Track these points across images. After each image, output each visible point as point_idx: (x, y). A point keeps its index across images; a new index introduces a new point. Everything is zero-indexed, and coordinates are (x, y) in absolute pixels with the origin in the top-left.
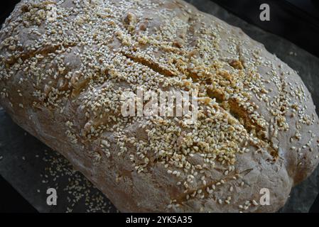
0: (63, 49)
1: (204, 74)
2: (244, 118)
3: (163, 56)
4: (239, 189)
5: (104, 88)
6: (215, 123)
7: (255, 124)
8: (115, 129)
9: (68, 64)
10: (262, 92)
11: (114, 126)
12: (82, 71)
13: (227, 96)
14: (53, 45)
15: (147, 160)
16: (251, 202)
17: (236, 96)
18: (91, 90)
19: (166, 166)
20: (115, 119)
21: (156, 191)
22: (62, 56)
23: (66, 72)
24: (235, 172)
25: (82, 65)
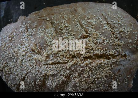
0: (26, 77)
2: (104, 56)
4: (120, 78)
5: (51, 80)
7: (110, 55)
9: (33, 80)
11: (65, 87)
12: (39, 79)
13: (92, 55)
14: (22, 77)
16: (127, 77)
17: (95, 52)
18: (47, 82)
19: (91, 89)
22: (29, 79)
23: (35, 83)
24: (115, 75)
25: (37, 78)
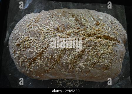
0: (45, 51)
1: (93, 33)
2: (109, 38)
3: (77, 35)
4: (117, 57)
5: (67, 54)
6: (104, 45)
7: (112, 38)
8: (78, 63)
9: (51, 54)
10: (108, 28)
11: (77, 63)
12: (57, 53)
13: (102, 35)
14: (41, 51)
15: (92, 66)
16: (121, 57)
17: (104, 34)
18: (63, 57)
19: (99, 64)
20: (76, 61)
21: (99, 71)
22: (47, 53)
23: (52, 57)
24: (114, 53)
25: (55, 52)
